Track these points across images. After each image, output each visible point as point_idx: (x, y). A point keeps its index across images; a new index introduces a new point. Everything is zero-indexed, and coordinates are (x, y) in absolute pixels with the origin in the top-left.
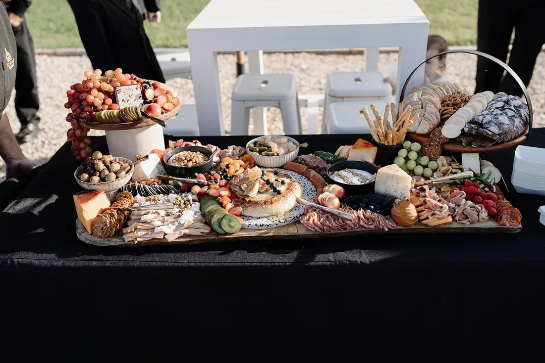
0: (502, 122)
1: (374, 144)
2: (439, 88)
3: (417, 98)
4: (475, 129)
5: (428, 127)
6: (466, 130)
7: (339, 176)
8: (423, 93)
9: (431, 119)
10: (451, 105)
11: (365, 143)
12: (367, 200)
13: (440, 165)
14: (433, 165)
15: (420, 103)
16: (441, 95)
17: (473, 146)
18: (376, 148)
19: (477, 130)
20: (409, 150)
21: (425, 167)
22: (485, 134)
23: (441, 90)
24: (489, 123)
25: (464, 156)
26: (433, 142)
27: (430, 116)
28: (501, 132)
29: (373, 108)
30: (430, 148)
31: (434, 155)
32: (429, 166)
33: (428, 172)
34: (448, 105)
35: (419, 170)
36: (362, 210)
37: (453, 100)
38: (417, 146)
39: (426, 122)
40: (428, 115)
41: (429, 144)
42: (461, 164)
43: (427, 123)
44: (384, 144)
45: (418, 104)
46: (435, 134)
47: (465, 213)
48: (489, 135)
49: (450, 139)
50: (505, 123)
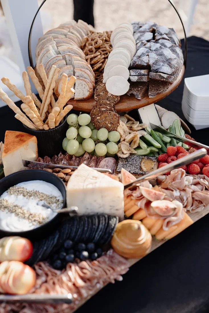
0: (169, 57)
1: (30, 132)
2: (69, 32)
3: (54, 51)
4: (144, 75)
5: (87, 88)
6: (135, 79)
7: (6, 210)
8: (57, 43)
9: (85, 75)
10: (94, 50)
11: (17, 137)
12: (71, 242)
13: (122, 133)
14: (115, 136)
15: (61, 58)
16: (76, 40)
17: (150, 97)
18: (34, 138)
19: (148, 75)
20: (79, 126)
21: (107, 142)
22: (158, 78)
23: (72, 33)
24: (156, 62)
25: (141, 111)
26: (103, 107)
27: (83, 73)
28: (174, 70)
29: (6, 82)
30: (103, 116)
31: (111, 123)
32: (110, 139)
33: (113, 148)
34: (91, 51)
35: (102, 150)
36: (73, 267)
37: (93, 43)
38: (85, 118)
39: (81, 81)
40: (80, 72)
41: (100, 111)
42: (141, 122)
43: (84, 83)
44: (44, 130)
45: (60, 60)
46: (99, 95)
47: (197, 199)
48: (164, 78)
49: (122, 97)
50: (173, 58)
